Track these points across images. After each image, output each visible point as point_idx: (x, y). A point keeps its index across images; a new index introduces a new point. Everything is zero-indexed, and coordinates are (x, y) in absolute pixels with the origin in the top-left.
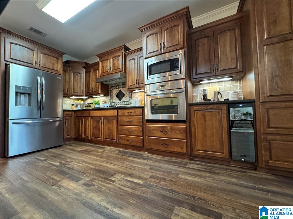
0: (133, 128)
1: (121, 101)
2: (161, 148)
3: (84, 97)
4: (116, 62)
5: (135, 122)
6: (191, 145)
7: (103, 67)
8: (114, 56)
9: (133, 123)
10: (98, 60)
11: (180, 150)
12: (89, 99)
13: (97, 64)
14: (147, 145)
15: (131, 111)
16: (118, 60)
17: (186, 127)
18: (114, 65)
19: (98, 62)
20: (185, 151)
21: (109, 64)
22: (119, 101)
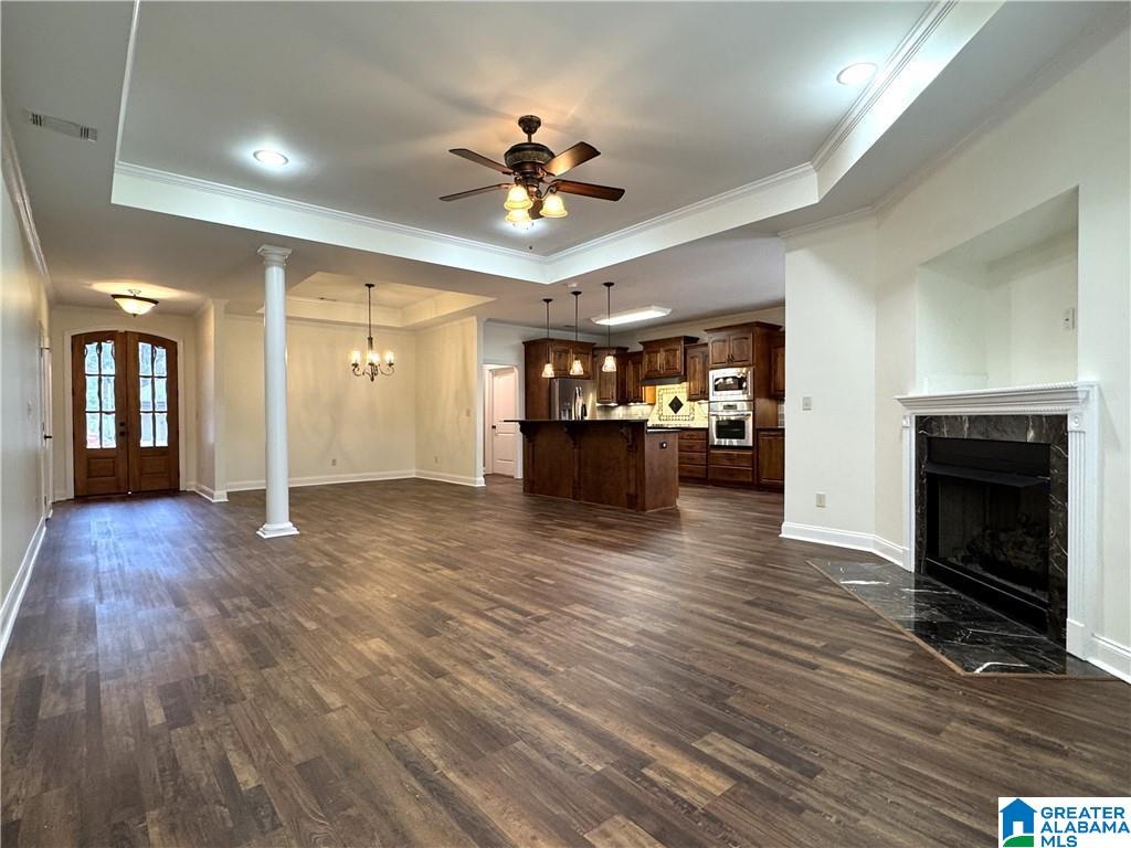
0: (696, 455)
1: (678, 413)
2: (726, 478)
3: (613, 404)
4: (671, 358)
5: (697, 448)
6: (757, 473)
7: (650, 361)
8: (667, 348)
9: (696, 448)
10: (640, 348)
11: (746, 480)
12: (621, 408)
13: (640, 353)
14: (710, 476)
15: (692, 433)
16: (675, 356)
17: (753, 455)
18: (668, 362)
19: (641, 352)
20: (750, 480)
21: (660, 358)
22: (673, 413)
